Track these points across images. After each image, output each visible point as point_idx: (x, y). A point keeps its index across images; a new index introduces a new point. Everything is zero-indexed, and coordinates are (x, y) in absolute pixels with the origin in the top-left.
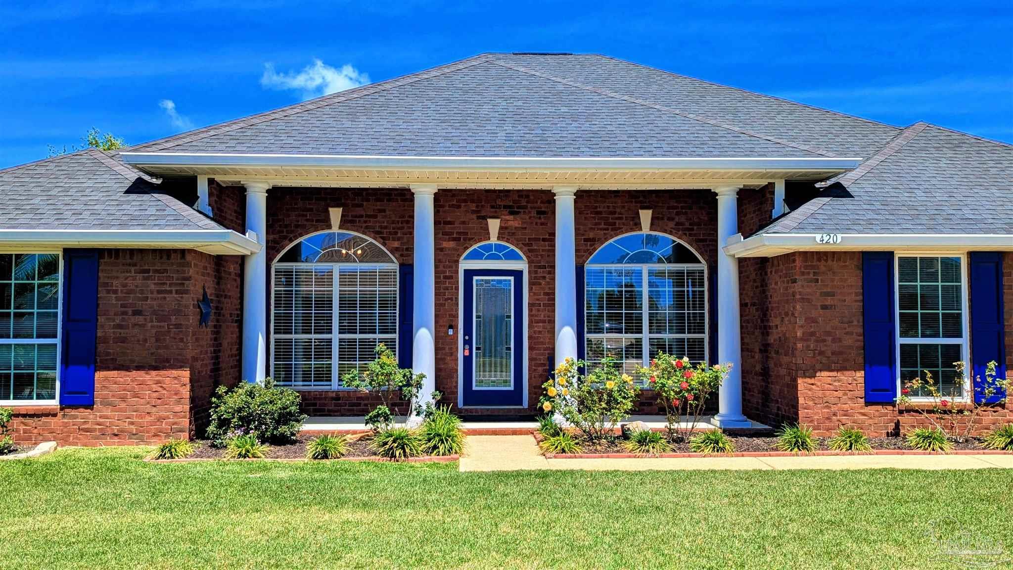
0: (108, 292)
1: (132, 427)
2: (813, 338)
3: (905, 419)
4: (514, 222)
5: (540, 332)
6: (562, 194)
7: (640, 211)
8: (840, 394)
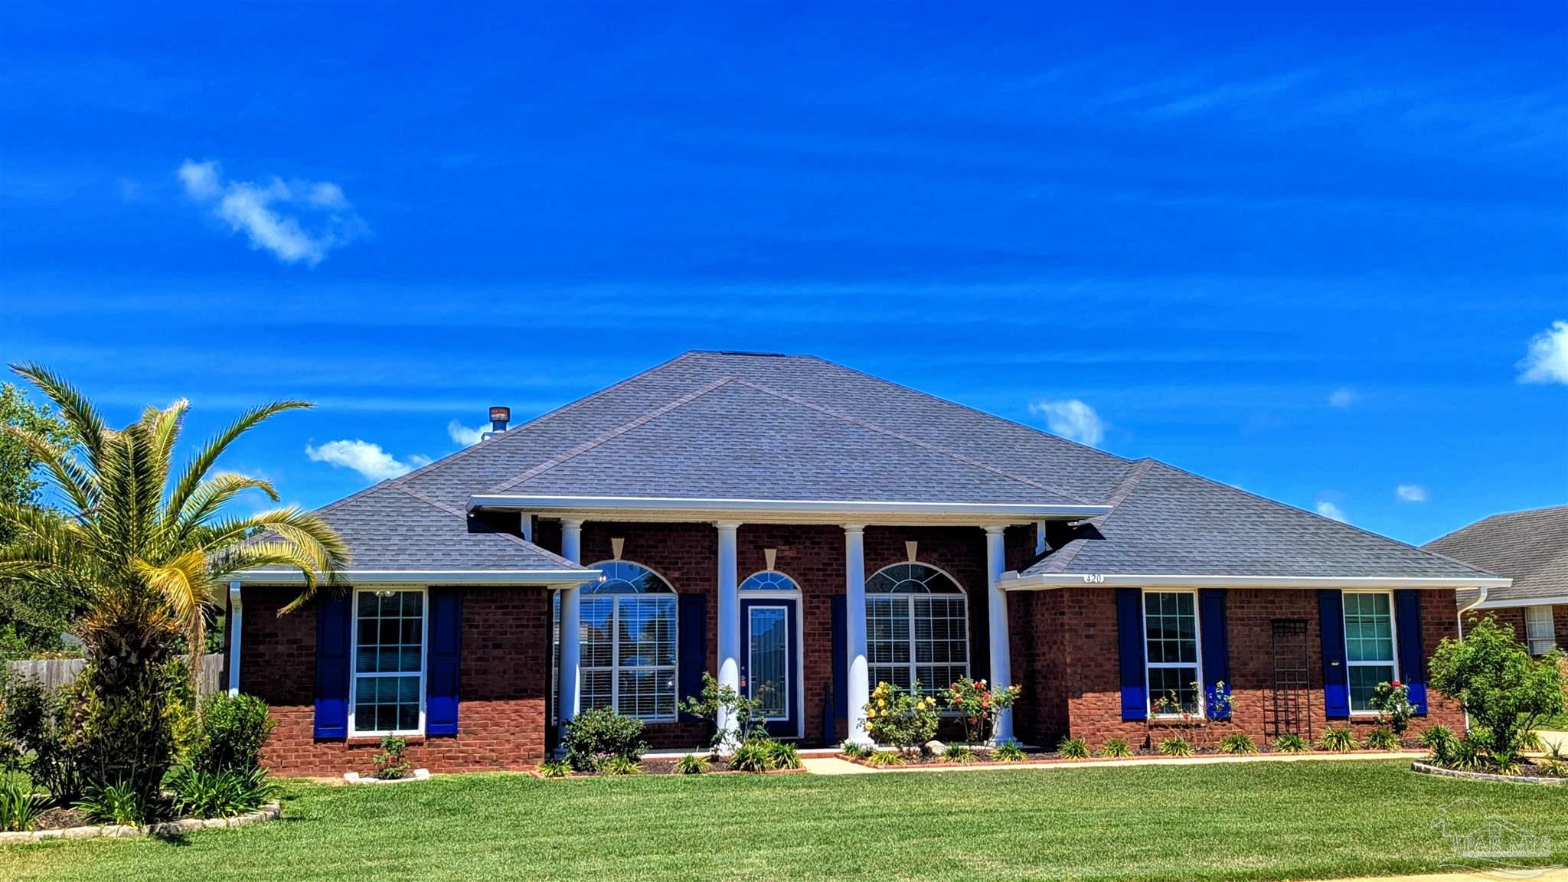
0: (471, 627)
1: (493, 754)
2: (1079, 664)
3: (1155, 732)
4: (789, 553)
5: (816, 662)
6: (850, 530)
7: (906, 542)
8: (1102, 712)
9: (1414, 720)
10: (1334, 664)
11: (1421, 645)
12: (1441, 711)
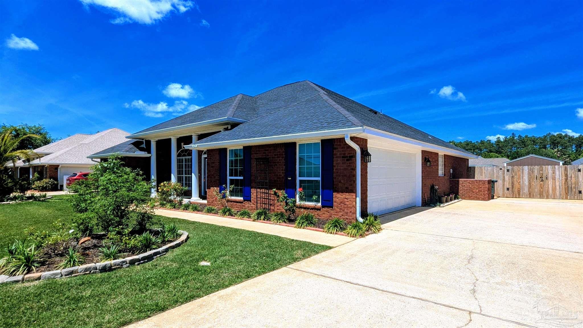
2: (210, 177)
9: (326, 209)
10: (289, 179)
11: (333, 169)
12: (341, 205)
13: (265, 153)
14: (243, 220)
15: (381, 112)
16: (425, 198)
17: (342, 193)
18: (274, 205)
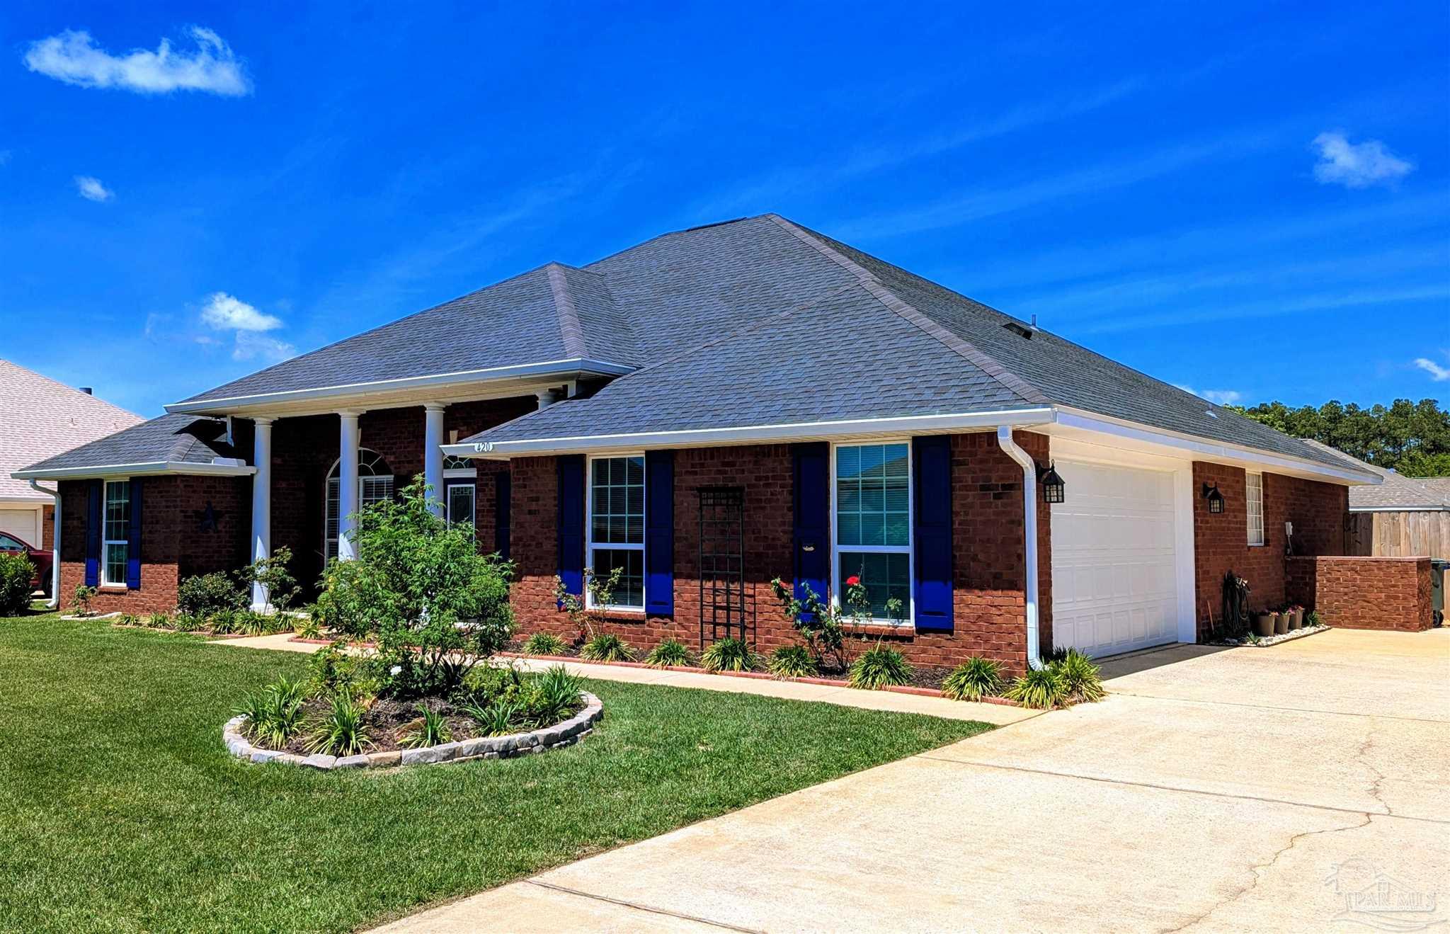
0: (147, 507)
2: (521, 543)
9: (931, 637)
10: (806, 549)
11: (952, 523)
12: (980, 626)
13: (726, 472)
14: (672, 669)
15: (1034, 325)
16: (1208, 617)
17: (982, 589)
18: (754, 629)
